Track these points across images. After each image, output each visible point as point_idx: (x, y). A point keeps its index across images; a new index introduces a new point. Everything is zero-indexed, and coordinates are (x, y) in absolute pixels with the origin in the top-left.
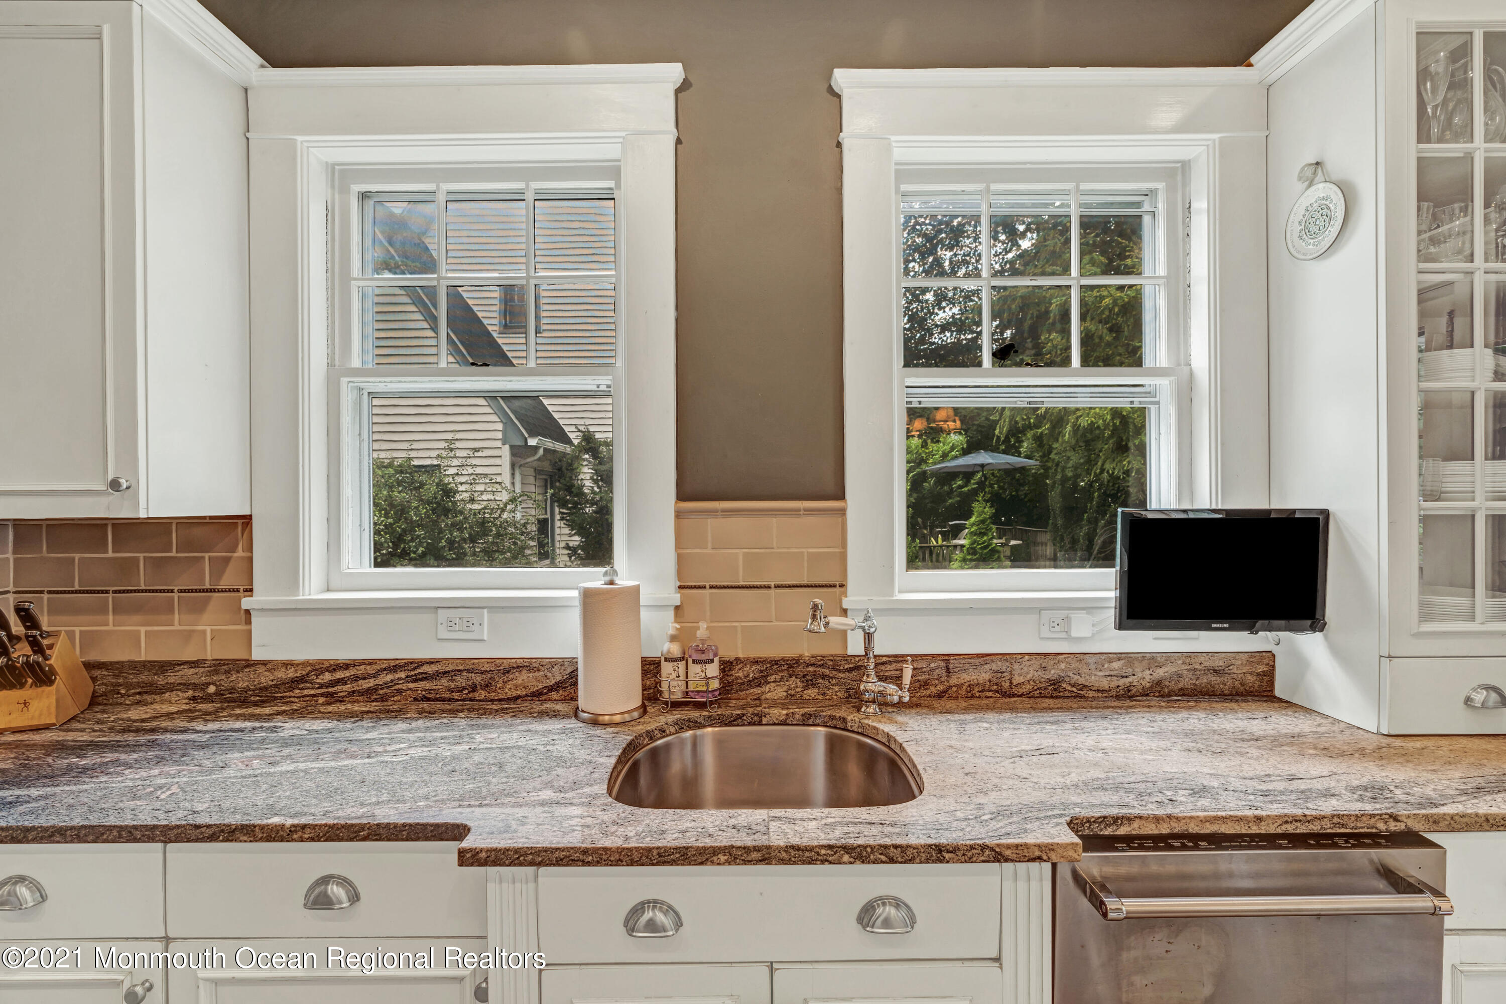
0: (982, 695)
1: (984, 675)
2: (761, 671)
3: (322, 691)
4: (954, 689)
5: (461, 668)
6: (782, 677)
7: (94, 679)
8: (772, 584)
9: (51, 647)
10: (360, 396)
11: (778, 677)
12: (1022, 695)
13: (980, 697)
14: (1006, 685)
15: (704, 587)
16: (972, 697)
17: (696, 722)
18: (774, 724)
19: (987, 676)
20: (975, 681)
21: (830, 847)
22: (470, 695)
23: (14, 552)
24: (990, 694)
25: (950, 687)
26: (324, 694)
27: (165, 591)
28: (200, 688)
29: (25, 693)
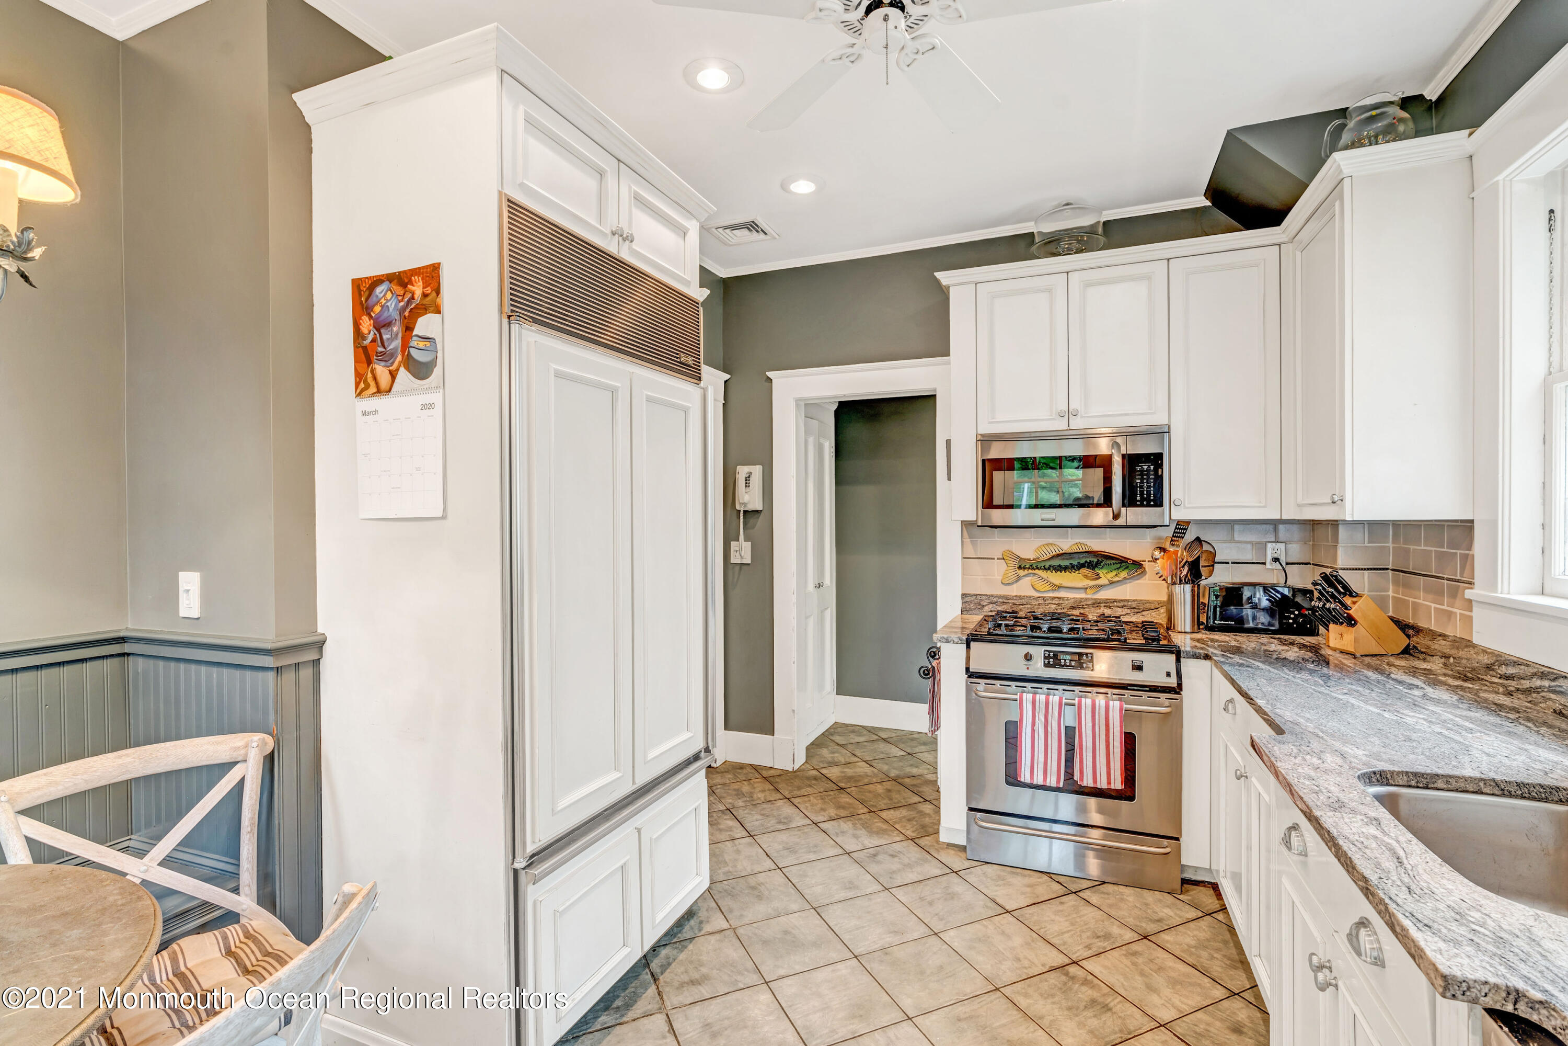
3: (1501, 681)
9: (1354, 603)
23: (1393, 543)
26: (1502, 685)
27: (1443, 578)
28: (1447, 657)
29: (1343, 628)
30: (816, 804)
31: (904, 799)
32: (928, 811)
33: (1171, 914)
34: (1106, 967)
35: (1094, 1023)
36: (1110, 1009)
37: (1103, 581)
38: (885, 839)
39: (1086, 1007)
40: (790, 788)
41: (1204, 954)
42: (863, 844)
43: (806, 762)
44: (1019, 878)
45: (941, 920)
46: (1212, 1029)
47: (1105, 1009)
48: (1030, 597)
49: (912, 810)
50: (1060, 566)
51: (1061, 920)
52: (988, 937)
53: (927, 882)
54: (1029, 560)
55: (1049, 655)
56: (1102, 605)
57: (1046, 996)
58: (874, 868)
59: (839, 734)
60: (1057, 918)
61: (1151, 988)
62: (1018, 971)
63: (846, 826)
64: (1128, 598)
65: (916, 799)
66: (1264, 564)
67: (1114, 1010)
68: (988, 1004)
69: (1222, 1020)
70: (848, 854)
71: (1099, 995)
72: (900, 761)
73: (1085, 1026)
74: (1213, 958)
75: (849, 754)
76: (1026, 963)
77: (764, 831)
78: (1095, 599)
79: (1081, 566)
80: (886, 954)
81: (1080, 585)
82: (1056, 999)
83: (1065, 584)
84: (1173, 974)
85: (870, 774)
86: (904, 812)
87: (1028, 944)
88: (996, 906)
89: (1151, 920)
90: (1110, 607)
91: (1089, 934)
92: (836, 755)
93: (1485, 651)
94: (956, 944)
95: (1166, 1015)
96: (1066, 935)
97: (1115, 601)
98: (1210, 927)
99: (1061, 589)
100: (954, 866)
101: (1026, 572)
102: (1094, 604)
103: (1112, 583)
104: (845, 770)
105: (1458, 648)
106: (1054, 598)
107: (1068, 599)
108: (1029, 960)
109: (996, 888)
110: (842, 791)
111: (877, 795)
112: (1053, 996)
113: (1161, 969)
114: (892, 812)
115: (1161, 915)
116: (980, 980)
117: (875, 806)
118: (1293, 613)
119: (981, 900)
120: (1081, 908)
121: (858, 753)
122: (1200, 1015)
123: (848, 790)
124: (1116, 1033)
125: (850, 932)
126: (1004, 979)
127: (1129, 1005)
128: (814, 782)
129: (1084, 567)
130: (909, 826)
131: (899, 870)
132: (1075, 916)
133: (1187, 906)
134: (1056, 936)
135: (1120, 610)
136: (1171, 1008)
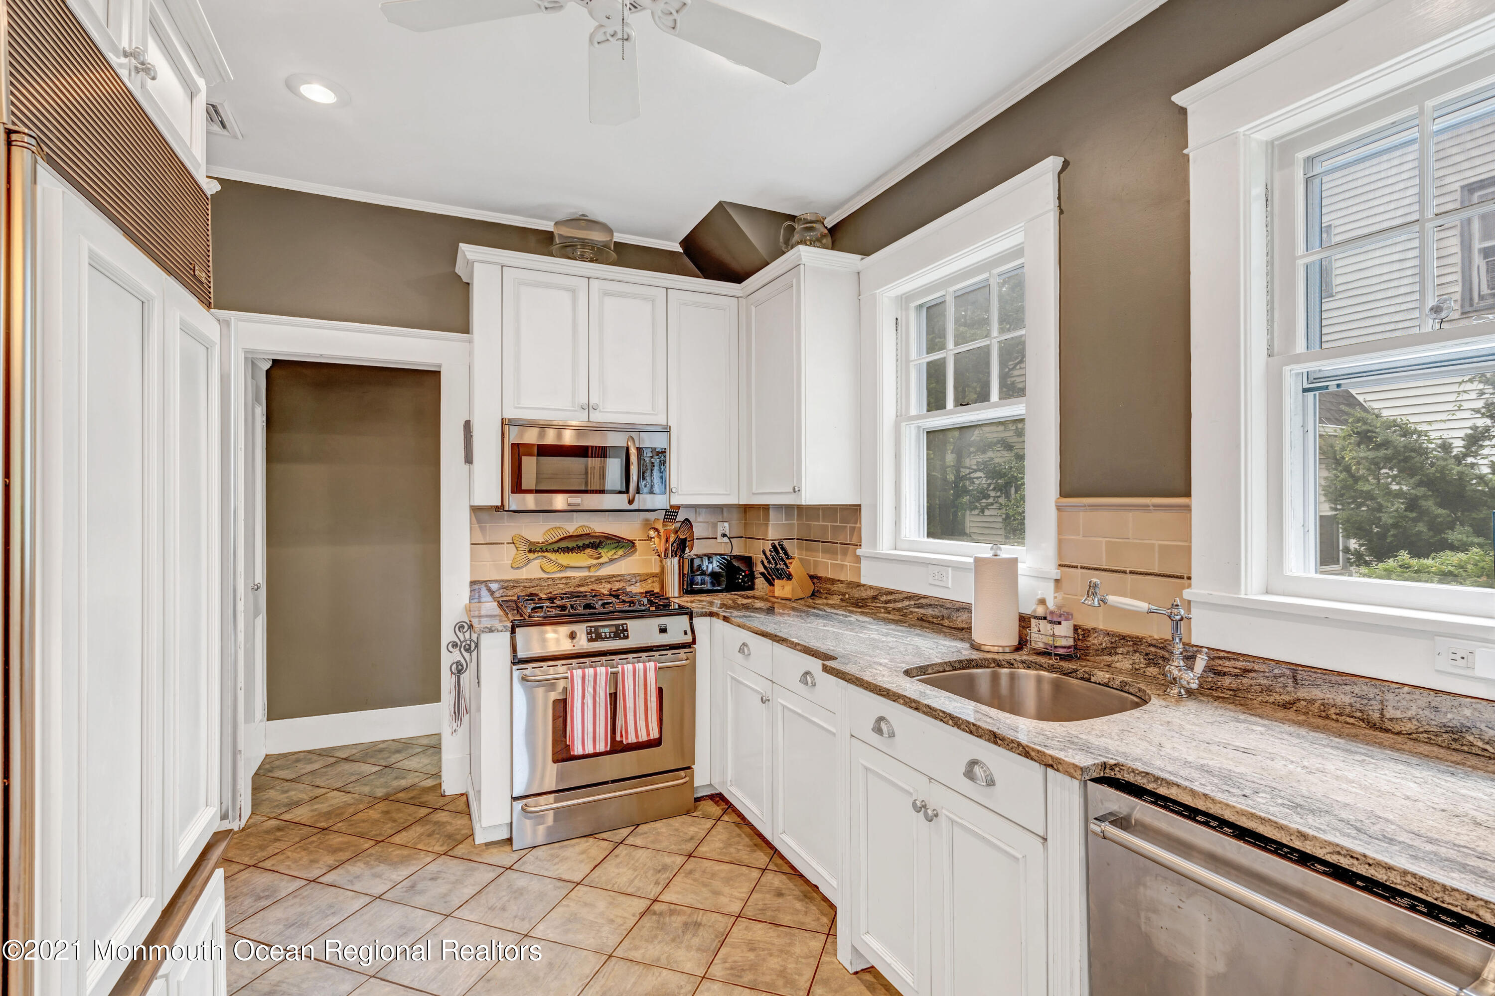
0: (1341, 718)
1: (1342, 696)
2: (1112, 643)
3: (882, 605)
4: (1304, 703)
5: (937, 603)
6: (1128, 652)
7: (814, 584)
8: (1128, 570)
9: (791, 563)
10: (919, 431)
11: (1125, 651)
12: (1399, 733)
13: (1337, 721)
14: (1376, 716)
15: (1076, 567)
16: (1327, 717)
17: (1041, 666)
18: (1100, 684)
19: (1347, 699)
20: (1331, 701)
21: (944, 712)
22: (941, 622)
23: (798, 520)
24: (1352, 720)
25: (1299, 700)
26: (883, 607)
27: (837, 543)
28: (844, 595)
29: (783, 582)
30: (300, 859)
31: (410, 815)
32: (445, 819)
33: (696, 830)
34: (678, 893)
35: (696, 941)
36: (700, 924)
37: (604, 559)
38: (413, 865)
39: (683, 932)
40: (248, 852)
41: (732, 850)
42: (391, 881)
43: (253, 813)
44: (571, 850)
45: (523, 919)
46: (767, 902)
47: (697, 926)
48: (540, 579)
49: (427, 824)
50: (567, 548)
51: (625, 870)
52: (576, 914)
53: (487, 889)
54: (539, 543)
55: (591, 630)
56: (603, 581)
57: (651, 939)
58: (420, 900)
59: (280, 767)
60: (621, 870)
61: (717, 893)
62: (617, 931)
63: (357, 868)
64: (623, 573)
65: (423, 811)
66: (716, 538)
67: (703, 923)
68: (610, 974)
69: (768, 892)
70: (379, 898)
71: (686, 917)
72: (380, 777)
73: (691, 947)
74: (738, 850)
75: (310, 788)
76: (620, 921)
77: (240, 919)
78: (598, 576)
79: (585, 547)
80: (489, 980)
81: (585, 564)
82: (660, 938)
83: (572, 564)
84: (723, 875)
85: (351, 801)
86: (418, 830)
87: (611, 903)
88: (565, 883)
89: (686, 841)
90: (609, 582)
91: (651, 872)
92: (292, 793)
93: (871, 587)
94: (551, 935)
95: (736, 908)
96: (636, 881)
97: (614, 576)
98: (724, 828)
99: (568, 569)
100: (505, 863)
101: (536, 555)
102: (597, 580)
103: (611, 560)
104: (316, 807)
105: (852, 588)
106: (562, 578)
107: (575, 578)
108: (621, 917)
109: (556, 867)
110: (325, 832)
111: (375, 822)
112: (656, 937)
113: (713, 875)
114: (404, 833)
115: (691, 833)
116: (592, 957)
117: (380, 835)
118: (741, 574)
119: (549, 885)
120: (634, 853)
121: (318, 782)
122: (754, 896)
123: (335, 828)
124: (714, 941)
125: (433, 980)
126: (611, 944)
127: (709, 914)
128: (279, 834)
129: (589, 547)
130: (433, 842)
131: (450, 891)
132: (632, 862)
133: (703, 820)
134: (629, 886)
135: (617, 584)
136: (736, 900)
